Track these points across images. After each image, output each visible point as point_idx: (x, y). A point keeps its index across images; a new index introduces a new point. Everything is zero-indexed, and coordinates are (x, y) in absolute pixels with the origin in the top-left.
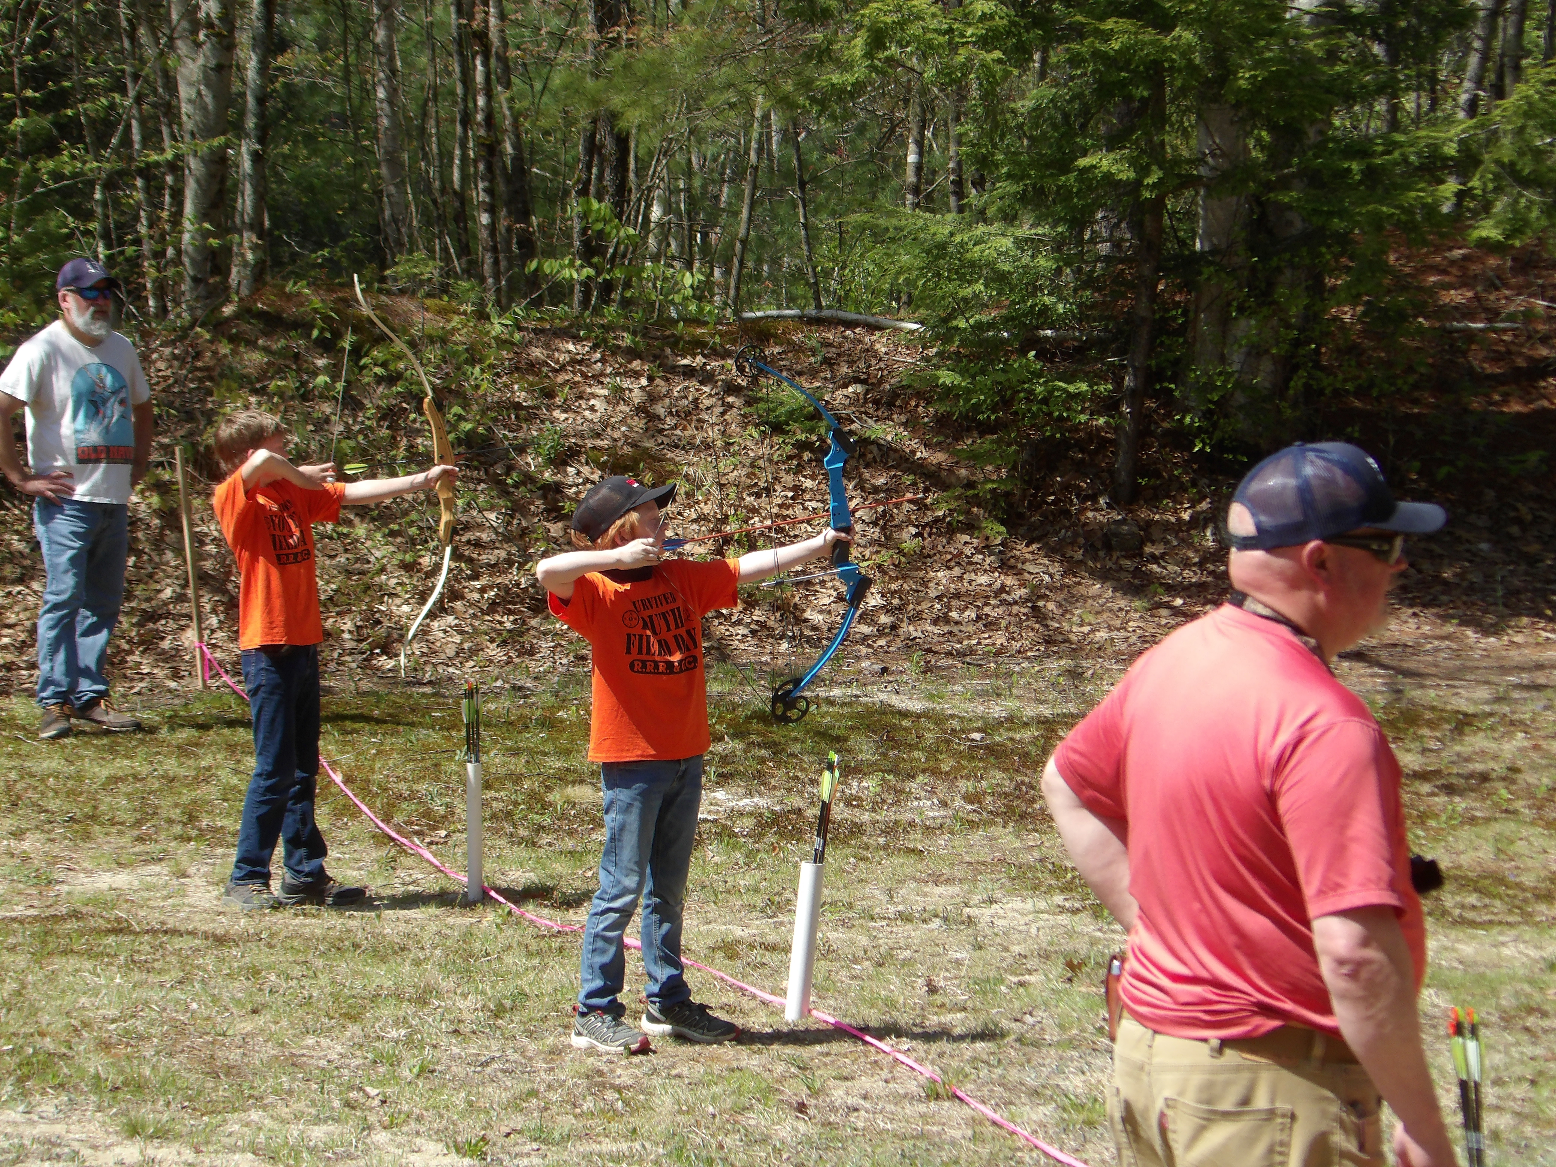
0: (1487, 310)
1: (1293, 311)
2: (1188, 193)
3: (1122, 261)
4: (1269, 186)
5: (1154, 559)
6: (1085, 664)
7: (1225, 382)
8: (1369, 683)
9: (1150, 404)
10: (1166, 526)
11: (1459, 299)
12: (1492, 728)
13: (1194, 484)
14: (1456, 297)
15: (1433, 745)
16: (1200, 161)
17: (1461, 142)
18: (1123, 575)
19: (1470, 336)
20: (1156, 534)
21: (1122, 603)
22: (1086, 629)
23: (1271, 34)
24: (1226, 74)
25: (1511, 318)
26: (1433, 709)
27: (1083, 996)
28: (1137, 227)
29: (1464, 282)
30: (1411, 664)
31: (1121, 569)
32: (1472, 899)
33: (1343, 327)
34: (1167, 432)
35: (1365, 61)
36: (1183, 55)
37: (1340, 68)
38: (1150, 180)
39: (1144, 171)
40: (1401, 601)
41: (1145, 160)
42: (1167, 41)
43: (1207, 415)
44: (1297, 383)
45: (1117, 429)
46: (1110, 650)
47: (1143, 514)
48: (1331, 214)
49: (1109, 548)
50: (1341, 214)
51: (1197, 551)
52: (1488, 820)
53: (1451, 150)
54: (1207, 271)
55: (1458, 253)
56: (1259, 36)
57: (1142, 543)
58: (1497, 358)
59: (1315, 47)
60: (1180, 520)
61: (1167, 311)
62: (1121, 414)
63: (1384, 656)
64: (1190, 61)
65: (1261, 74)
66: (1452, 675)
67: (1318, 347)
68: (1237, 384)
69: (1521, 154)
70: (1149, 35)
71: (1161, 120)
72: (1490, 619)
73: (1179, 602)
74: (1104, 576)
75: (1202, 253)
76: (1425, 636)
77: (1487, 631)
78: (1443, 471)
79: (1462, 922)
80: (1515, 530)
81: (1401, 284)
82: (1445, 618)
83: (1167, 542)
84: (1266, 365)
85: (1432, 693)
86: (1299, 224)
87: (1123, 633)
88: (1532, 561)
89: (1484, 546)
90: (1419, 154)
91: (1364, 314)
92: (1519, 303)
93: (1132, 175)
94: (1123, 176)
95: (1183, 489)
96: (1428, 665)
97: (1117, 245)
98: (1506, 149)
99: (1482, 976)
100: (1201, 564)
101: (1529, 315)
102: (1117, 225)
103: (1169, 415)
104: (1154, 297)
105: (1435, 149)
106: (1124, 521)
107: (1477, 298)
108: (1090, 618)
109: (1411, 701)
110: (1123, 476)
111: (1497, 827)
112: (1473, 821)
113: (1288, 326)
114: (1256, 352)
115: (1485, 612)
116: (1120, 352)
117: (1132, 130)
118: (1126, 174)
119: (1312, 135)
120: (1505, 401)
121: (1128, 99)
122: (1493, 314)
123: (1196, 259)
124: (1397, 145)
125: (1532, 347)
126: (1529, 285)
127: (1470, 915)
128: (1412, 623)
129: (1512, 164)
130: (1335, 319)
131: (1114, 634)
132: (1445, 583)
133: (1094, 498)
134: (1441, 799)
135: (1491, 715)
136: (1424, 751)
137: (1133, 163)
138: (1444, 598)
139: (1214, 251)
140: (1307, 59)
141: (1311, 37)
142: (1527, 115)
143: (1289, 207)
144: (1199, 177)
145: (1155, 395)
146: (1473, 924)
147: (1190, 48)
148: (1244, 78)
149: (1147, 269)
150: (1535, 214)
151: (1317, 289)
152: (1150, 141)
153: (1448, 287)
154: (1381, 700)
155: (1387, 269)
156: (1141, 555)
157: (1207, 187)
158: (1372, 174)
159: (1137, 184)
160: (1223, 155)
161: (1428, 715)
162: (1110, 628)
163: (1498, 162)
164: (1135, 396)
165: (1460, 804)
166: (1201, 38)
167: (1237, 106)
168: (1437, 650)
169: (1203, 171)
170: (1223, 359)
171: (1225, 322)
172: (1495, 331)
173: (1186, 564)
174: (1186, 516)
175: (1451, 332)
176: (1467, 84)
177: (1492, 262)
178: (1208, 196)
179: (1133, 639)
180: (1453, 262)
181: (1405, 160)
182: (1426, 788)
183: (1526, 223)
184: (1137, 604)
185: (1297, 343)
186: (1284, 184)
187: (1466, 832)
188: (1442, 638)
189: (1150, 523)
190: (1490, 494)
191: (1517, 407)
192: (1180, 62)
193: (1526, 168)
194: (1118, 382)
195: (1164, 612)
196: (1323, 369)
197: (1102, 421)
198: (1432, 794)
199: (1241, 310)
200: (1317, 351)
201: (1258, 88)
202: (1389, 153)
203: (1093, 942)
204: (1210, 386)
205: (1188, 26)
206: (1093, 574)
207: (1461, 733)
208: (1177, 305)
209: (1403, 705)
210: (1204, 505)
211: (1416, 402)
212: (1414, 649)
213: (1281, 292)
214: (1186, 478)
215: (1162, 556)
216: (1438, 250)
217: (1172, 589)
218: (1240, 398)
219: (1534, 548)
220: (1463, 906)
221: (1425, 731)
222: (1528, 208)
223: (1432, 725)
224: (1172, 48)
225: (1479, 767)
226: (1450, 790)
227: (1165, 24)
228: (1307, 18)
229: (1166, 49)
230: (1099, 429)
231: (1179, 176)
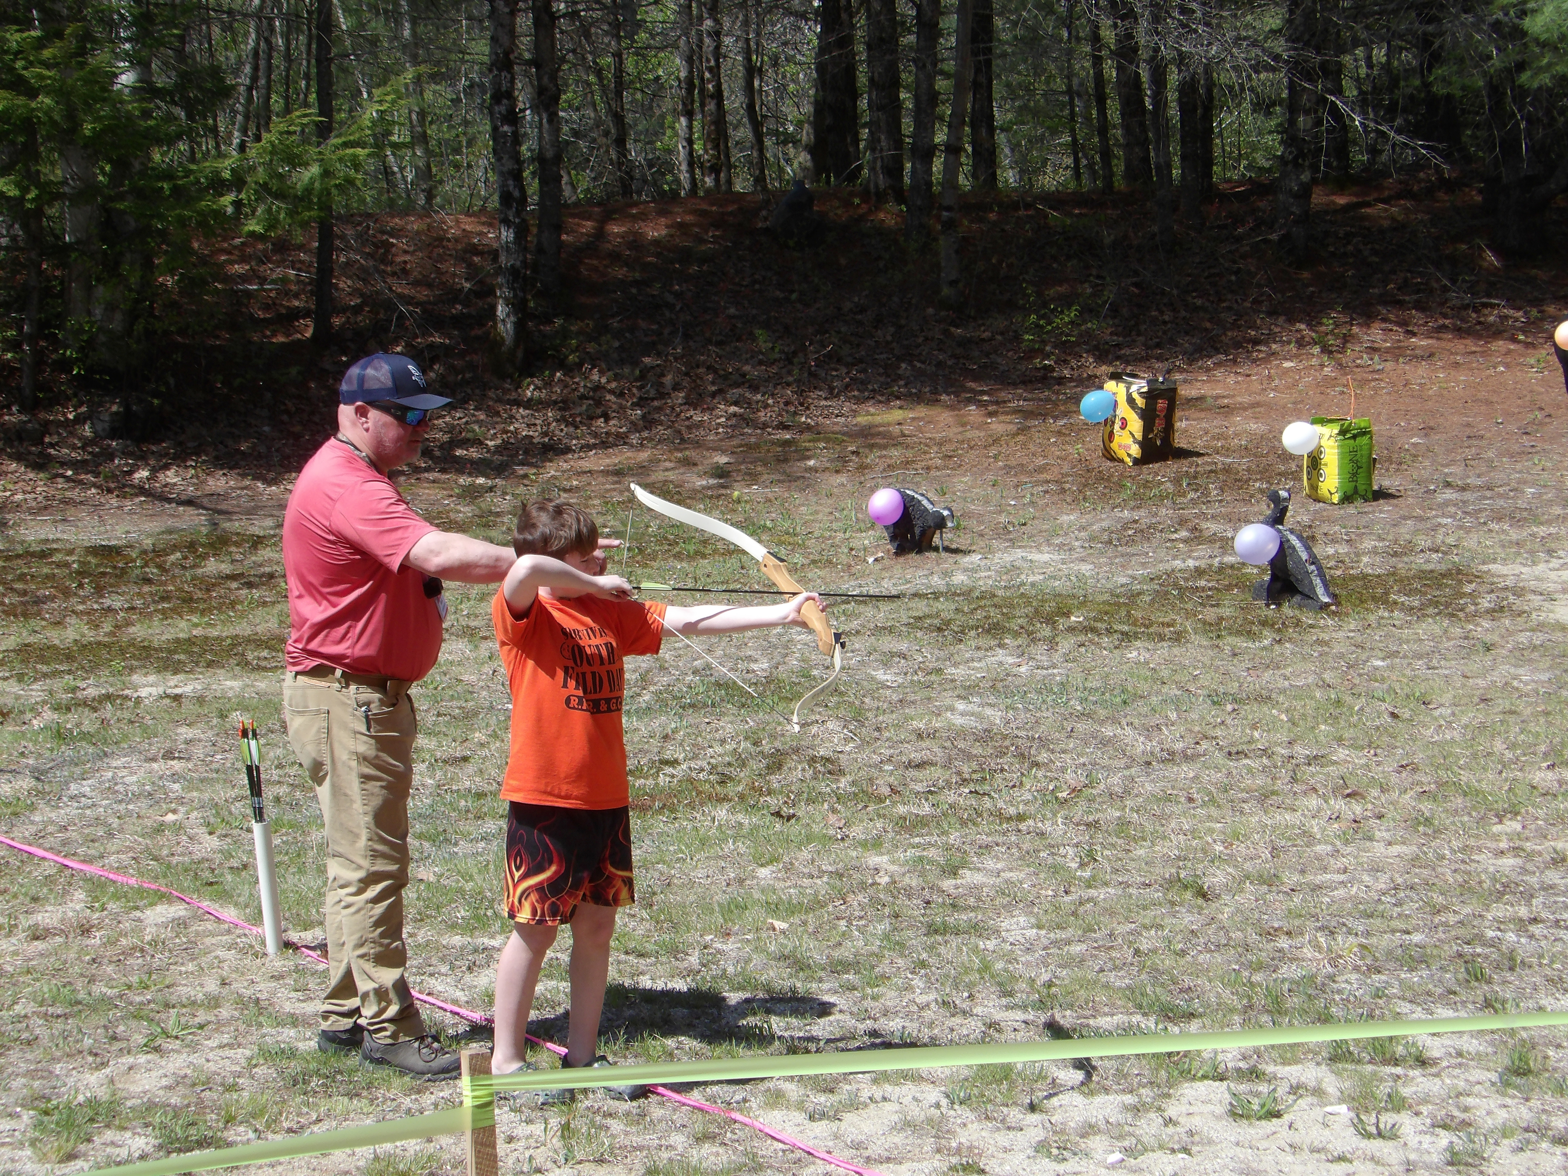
0: (259, 277)
1: (132, 280)
2: (57, 205)
3: (17, 249)
4: (111, 199)
5: (52, 445)
6: (8, 516)
7: (91, 327)
8: (197, 520)
9: (43, 343)
10: (59, 424)
11: (241, 271)
12: (274, 544)
13: (75, 395)
14: (238, 268)
15: (238, 557)
16: (65, 182)
17: (232, 170)
18: (31, 457)
19: (248, 294)
20: (52, 429)
21: (32, 475)
22: (8, 494)
23: (104, 100)
24: (75, 126)
25: (273, 282)
26: (238, 534)
27: (10, 733)
28: (25, 227)
29: (243, 260)
30: (223, 506)
31: (30, 453)
32: (265, 653)
33: (166, 290)
34: (55, 362)
35: (170, 118)
36: (46, 113)
37: (151, 123)
38: (29, 196)
39: (25, 190)
40: (215, 467)
41: (26, 183)
42: (33, 105)
43: (81, 349)
44: (139, 327)
45: (21, 361)
46: (25, 507)
47: (42, 415)
48: (152, 217)
49: (21, 439)
50: (161, 217)
51: (80, 439)
52: (274, 603)
53: (227, 175)
54: (74, 255)
55: (238, 241)
56: (96, 101)
57: (44, 436)
58: (266, 307)
59: (133, 107)
60: (67, 419)
61: (50, 281)
62: (23, 351)
63: (205, 501)
64: (51, 118)
65: (99, 127)
66: (250, 512)
67: (152, 303)
68: (100, 329)
69: (271, 177)
70: (21, 100)
71: (36, 157)
72: (272, 475)
73: (70, 473)
74: (18, 458)
75: (71, 243)
76: (232, 488)
77: (269, 483)
78: (237, 382)
79: (259, 668)
80: (285, 418)
81: (204, 261)
82: (244, 476)
83: (59, 434)
84: (118, 316)
85: (237, 524)
86: (133, 224)
87: (33, 495)
88: (297, 437)
89: (266, 429)
90: (206, 178)
91: (179, 281)
92: (279, 272)
93: (17, 193)
94: (11, 194)
95: (69, 399)
96: (234, 506)
97: (14, 239)
98: (261, 174)
99: (270, 701)
100: (83, 448)
101: (284, 280)
102: (12, 226)
103: (56, 351)
104: (40, 272)
105: (217, 173)
106: (30, 421)
107: (252, 269)
108: (11, 486)
109: (224, 530)
110: (27, 392)
111: (279, 607)
112: (265, 603)
113: (130, 290)
114: (111, 307)
115: (269, 471)
116: (19, 311)
117: (16, 164)
118: (13, 192)
119: (137, 166)
120: (274, 335)
121: (13, 143)
122: (263, 280)
123: (68, 247)
124: (192, 172)
125: (289, 300)
126: (284, 261)
127: (263, 663)
128: (223, 480)
129: (266, 184)
130: (162, 284)
131: (27, 496)
132: (243, 453)
133: (9, 407)
134: (244, 592)
135: (274, 536)
136: (233, 561)
137: (18, 185)
138: (243, 463)
139: (78, 242)
140: (129, 116)
141: (130, 102)
142: (272, 153)
143: (123, 212)
144: (65, 194)
145: (46, 338)
146: (265, 669)
147: (50, 109)
148: (88, 128)
149: (33, 255)
150: (282, 215)
151: (148, 265)
152: (28, 171)
153: (232, 262)
154: (204, 530)
155: (192, 252)
156: (42, 443)
157: (70, 200)
158: (177, 191)
159: (21, 199)
160: (80, 179)
161: (235, 538)
162: (24, 492)
163: (256, 183)
164: (32, 339)
165: (256, 593)
166: (57, 103)
167: (85, 147)
168: (239, 496)
169: (67, 189)
170: (89, 313)
171: (89, 289)
172: (265, 290)
173: (74, 448)
174: (71, 416)
175: (236, 292)
176: (236, 134)
177: (260, 247)
178: (72, 205)
179: (40, 498)
180: (235, 247)
181: (198, 181)
182: (234, 585)
183: (277, 220)
184: (42, 475)
185: (137, 301)
186: (121, 197)
187: (260, 611)
188: (242, 489)
189: (47, 423)
190: (268, 395)
191: (281, 339)
192: (44, 119)
193: (274, 185)
194: (20, 329)
195: (60, 480)
196: (155, 317)
197: (9, 355)
198: (238, 589)
199: (98, 280)
200: (151, 306)
201: (97, 136)
202: (187, 177)
203: (18, 697)
204: (81, 331)
205: (48, 94)
206: (11, 457)
207: (256, 549)
208: (56, 278)
209: (219, 532)
210: (84, 409)
211: (217, 337)
212: (225, 497)
213: (125, 269)
214: (69, 392)
215: (57, 444)
216: (225, 239)
217: (63, 464)
218: (102, 338)
219: (298, 429)
220: (259, 659)
221: (233, 549)
222: (278, 212)
223: (237, 544)
224: (37, 109)
225: (267, 570)
226: (250, 585)
227: (32, 93)
228: (127, 91)
229: (33, 110)
230: (9, 361)
231: (51, 193)
